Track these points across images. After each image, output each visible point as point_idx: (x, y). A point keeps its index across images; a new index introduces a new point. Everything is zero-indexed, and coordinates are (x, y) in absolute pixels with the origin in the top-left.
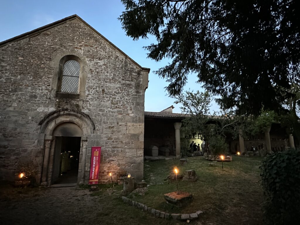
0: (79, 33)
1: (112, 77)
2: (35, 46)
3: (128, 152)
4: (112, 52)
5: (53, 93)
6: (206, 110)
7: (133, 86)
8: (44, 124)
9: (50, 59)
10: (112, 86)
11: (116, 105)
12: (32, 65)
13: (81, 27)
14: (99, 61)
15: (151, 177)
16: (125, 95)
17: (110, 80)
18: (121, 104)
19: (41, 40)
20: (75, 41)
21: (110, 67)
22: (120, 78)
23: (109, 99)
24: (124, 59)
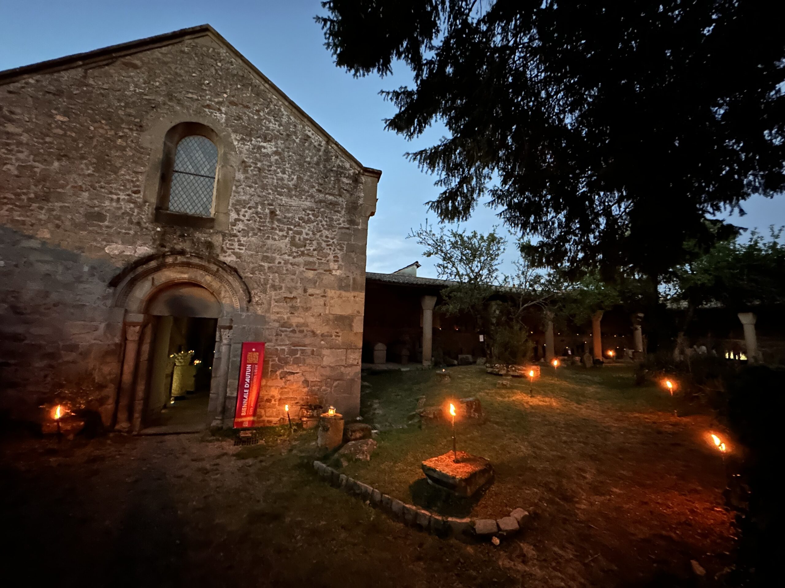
0: (216, 70)
1: (293, 182)
2: (102, 91)
3: (328, 356)
4: (295, 126)
5: (148, 211)
6: (490, 272)
7: (342, 209)
8: (123, 284)
9: (141, 126)
10: (293, 204)
11: (302, 249)
12: (91, 138)
13: (222, 58)
14: (265, 144)
15: (375, 409)
16: (323, 225)
17: (290, 190)
18: (314, 247)
19: (116, 79)
20: (206, 90)
21: (291, 160)
22: (314, 187)
23: (285, 234)
24: (323, 143)
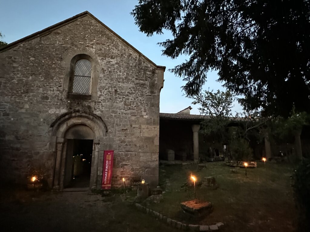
0: (91, 30)
1: (125, 76)
2: (47, 45)
3: (143, 156)
4: (125, 50)
5: (65, 93)
6: (227, 112)
7: (147, 86)
8: (56, 126)
9: (61, 58)
10: (125, 86)
11: (129, 106)
12: (43, 65)
13: (93, 24)
14: (112, 60)
15: (167, 183)
16: (139, 95)
17: (123, 80)
18: (135, 105)
19: (52, 39)
20: (87, 39)
21: (123, 66)
22: (134, 77)
23: (122, 100)
24: (138, 56)
